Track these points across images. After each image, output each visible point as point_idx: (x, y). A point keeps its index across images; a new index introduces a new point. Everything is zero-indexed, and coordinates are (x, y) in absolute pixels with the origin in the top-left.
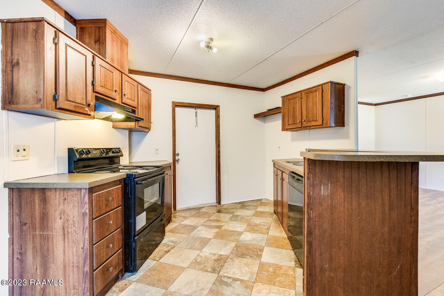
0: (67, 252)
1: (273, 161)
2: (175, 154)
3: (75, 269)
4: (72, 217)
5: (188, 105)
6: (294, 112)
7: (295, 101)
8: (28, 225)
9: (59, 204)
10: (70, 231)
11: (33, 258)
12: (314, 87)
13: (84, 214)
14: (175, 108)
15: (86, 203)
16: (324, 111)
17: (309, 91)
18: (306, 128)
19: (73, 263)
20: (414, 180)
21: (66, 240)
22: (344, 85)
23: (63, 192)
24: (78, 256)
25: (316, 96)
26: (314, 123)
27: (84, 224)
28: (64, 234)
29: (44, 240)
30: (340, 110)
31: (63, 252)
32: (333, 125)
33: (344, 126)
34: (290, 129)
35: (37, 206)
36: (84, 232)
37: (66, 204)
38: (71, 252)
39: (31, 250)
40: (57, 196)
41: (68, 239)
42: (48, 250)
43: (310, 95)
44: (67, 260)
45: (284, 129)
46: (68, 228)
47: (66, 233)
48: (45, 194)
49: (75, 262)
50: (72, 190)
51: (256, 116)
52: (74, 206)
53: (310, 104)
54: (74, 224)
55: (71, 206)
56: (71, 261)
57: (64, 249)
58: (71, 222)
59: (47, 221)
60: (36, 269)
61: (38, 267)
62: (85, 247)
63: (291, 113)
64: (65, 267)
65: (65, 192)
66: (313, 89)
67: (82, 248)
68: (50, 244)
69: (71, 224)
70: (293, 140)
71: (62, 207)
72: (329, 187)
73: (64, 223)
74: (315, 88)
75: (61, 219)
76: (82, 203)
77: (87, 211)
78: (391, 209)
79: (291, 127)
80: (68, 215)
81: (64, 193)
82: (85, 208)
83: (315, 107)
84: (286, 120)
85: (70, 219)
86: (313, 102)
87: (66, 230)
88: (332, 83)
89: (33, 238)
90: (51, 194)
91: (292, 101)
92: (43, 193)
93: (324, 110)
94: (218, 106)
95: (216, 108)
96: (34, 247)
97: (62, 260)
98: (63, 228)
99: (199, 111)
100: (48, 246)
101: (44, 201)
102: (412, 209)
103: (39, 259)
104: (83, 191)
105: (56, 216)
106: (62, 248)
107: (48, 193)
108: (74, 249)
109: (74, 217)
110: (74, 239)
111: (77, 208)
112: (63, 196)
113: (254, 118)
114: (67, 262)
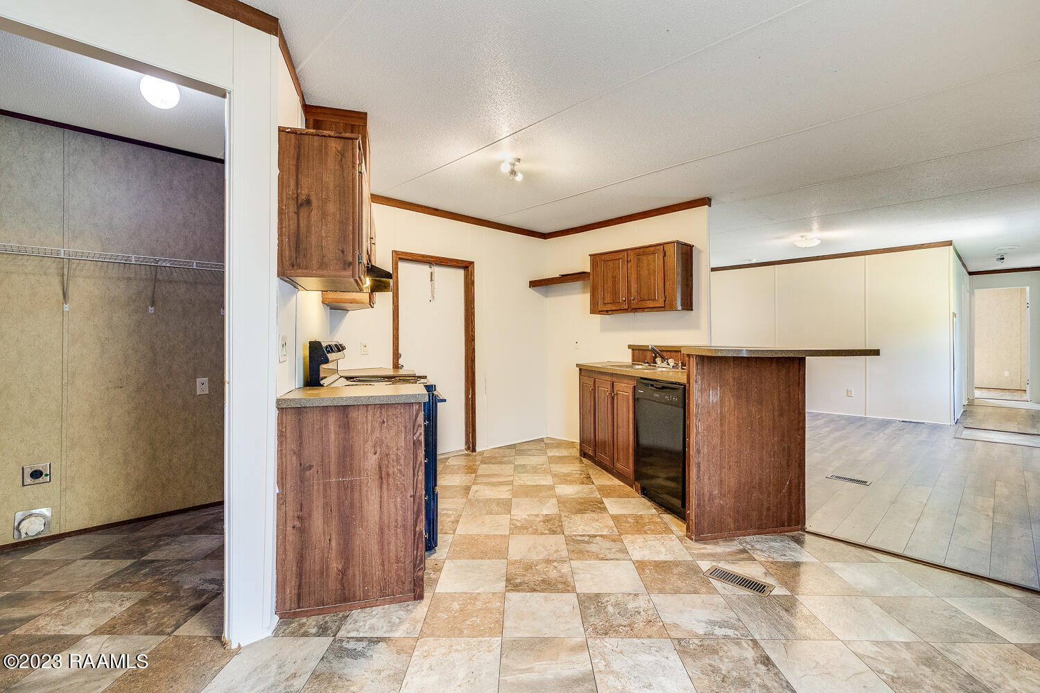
0: (386, 505)
1: (577, 365)
2: (396, 355)
3: (399, 530)
4: (395, 449)
5: (422, 258)
6: (615, 283)
7: (617, 266)
8: (314, 469)
9: (372, 430)
10: (391, 472)
11: (324, 522)
12: (650, 246)
13: (416, 444)
14: (397, 264)
15: (420, 426)
16: (667, 287)
17: (642, 252)
18: (635, 310)
19: (396, 521)
20: (801, 380)
21: (385, 486)
22: (691, 247)
23: (379, 410)
24: (405, 510)
25: (655, 261)
26: (651, 304)
27: (416, 457)
28: (381, 478)
29: (346, 489)
30: (687, 285)
31: (378, 506)
32: (680, 308)
33: (692, 310)
34: (607, 311)
35: (333, 436)
36: (416, 470)
37: (384, 430)
38: (392, 505)
39: (320, 510)
40: (370, 418)
41: (388, 485)
42: (352, 505)
43: (644, 258)
44: (385, 518)
45: (594, 310)
46: (387, 467)
47: (384, 475)
48: (347, 416)
49: (399, 519)
50: (395, 408)
51: (533, 284)
52: (398, 433)
53: (644, 273)
54: (398, 460)
55: (393, 432)
56: (392, 519)
57: (381, 501)
58: (393, 457)
59: (352, 459)
60: (330, 540)
61: (334, 536)
62: (418, 494)
63: (610, 283)
64: (381, 530)
65: (383, 410)
66: (649, 248)
67: (411, 497)
68: (356, 495)
69: (393, 461)
70: (604, 329)
71: (377, 434)
72: (719, 392)
73: (381, 459)
74: (652, 248)
75: (375, 454)
76: (415, 426)
77: (422, 438)
78: (781, 415)
79: (609, 307)
80: (387, 447)
81: (381, 412)
82: (418, 434)
83: (652, 278)
84: (600, 297)
85: (391, 453)
86: (649, 270)
87: (384, 471)
88: (678, 242)
89: (325, 490)
90: (358, 415)
91: (611, 264)
92: (344, 414)
93: (667, 283)
94: (472, 263)
95: (467, 266)
96: (326, 505)
97: (377, 519)
98: (380, 468)
99: (439, 271)
100: (352, 499)
101: (346, 426)
102: (800, 413)
103: (334, 523)
104: (416, 407)
105: (366, 450)
106: (378, 499)
107: (353, 414)
108: (399, 499)
109: (398, 449)
110: (399, 483)
111: (403, 435)
112: (380, 416)
113: (530, 287)
114: (386, 522)
